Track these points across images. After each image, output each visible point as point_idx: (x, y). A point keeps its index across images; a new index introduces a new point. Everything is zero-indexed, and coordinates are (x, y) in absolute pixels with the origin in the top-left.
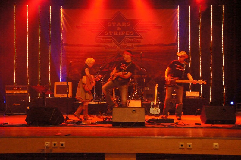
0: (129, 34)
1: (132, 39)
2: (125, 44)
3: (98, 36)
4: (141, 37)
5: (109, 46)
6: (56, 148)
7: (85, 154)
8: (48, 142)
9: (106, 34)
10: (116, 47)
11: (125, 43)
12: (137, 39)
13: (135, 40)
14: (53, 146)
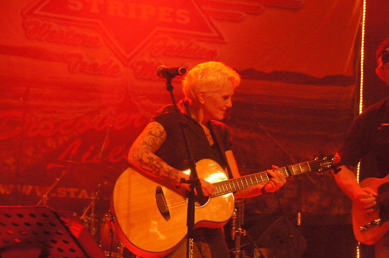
0: (170, 20)
1: (183, 43)
2: (154, 60)
3: (37, 12)
4: (221, 37)
5: (85, 59)
9: (71, 7)
10: (117, 67)
11: (152, 56)
12: (203, 45)
13: (194, 47)
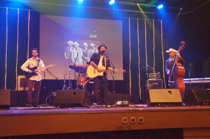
6: (135, 123)
7: (163, 130)
8: (126, 118)
14: (132, 122)
